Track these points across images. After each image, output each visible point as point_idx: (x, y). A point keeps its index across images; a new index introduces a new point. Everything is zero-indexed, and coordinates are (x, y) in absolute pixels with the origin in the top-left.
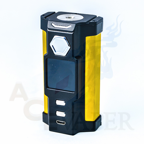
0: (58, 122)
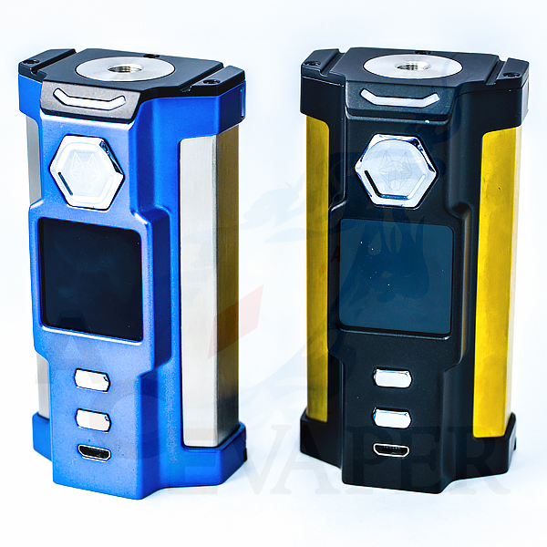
0: (381, 449)
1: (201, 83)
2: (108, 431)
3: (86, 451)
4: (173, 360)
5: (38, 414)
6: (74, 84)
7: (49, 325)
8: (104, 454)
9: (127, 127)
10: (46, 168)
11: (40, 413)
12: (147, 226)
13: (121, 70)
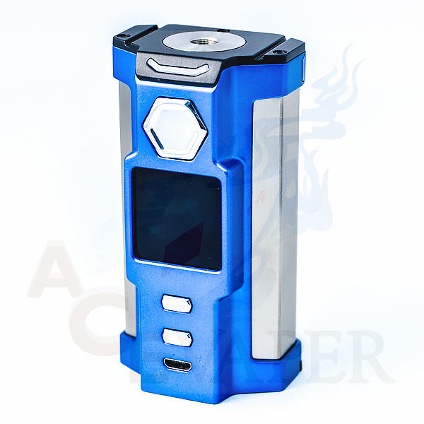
1: (270, 53)
2: (190, 346)
3: (170, 363)
4: (245, 285)
5: (124, 333)
6: (164, 54)
7: (140, 258)
8: (186, 366)
9: (211, 90)
10: (139, 126)
11: (127, 332)
12: (226, 173)
13: (200, 42)
